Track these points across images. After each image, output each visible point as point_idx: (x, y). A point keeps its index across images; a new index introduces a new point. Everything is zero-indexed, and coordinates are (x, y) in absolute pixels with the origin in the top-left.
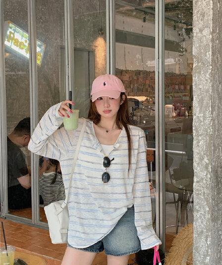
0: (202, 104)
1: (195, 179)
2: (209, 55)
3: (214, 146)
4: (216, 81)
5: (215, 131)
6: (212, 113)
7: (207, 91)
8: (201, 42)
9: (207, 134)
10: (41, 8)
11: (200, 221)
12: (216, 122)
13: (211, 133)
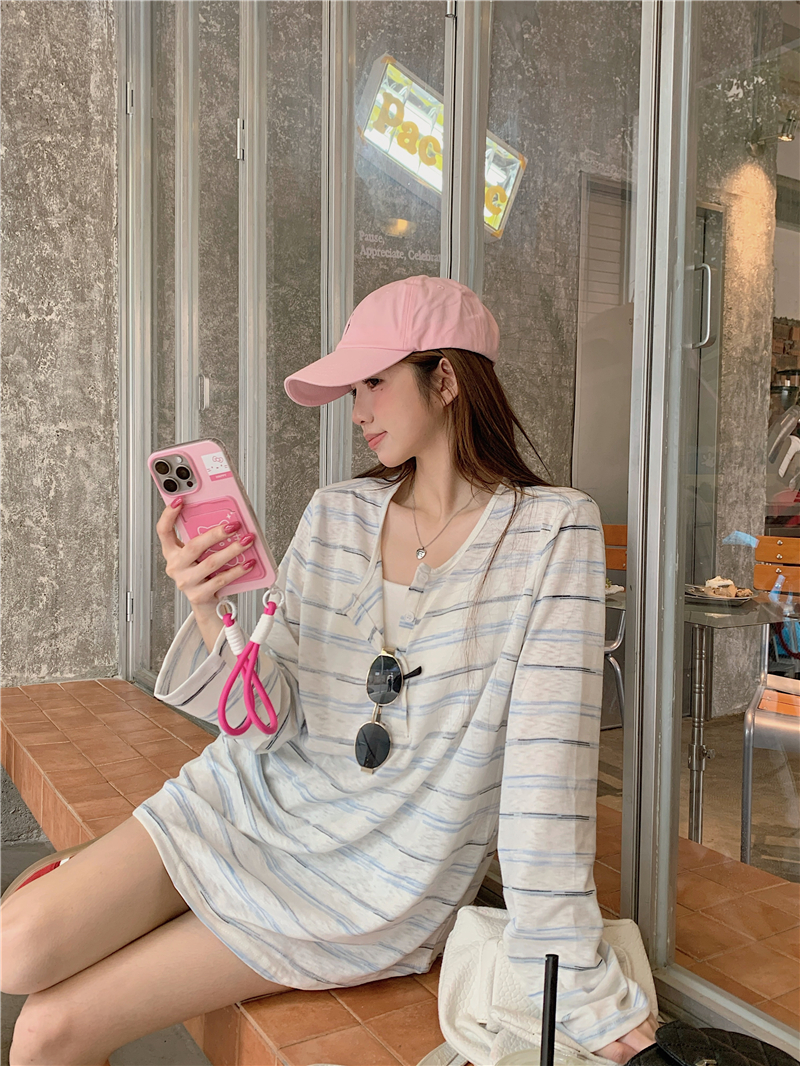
10: (518, 29)
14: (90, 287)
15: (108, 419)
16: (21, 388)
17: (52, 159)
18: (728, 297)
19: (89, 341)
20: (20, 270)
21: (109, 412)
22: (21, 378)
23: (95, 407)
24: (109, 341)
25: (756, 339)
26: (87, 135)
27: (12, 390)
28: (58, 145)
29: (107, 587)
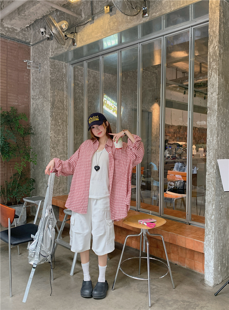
0: (212, 133)
1: (207, 173)
2: (216, 106)
3: (218, 155)
4: (220, 121)
5: (219, 148)
6: (217, 137)
7: (215, 126)
8: (212, 99)
9: (214, 149)
11: (209, 195)
12: (220, 143)
13: (216, 148)
14: (64, 133)
15: (67, 154)
16: (55, 150)
17: (60, 114)
18: (152, 126)
19: (64, 142)
20: (56, 131)
21: (67, 153)
22: (55, 148)
23: (65, 152)
24: (67, 141)
25: (157, 133)
26: (64, 110)
27: (54, 150)
28: (60, 112)
29: (66, 180)
